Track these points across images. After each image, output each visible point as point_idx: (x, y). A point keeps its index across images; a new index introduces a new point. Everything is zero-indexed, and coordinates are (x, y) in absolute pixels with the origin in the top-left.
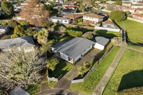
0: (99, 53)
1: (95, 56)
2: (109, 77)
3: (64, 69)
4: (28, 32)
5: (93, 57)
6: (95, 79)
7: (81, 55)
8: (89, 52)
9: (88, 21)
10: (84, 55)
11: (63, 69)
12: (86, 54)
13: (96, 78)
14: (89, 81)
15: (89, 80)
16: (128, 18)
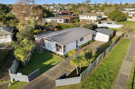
0: (103, 45)
1: (98, 48)
2: (129, 76)
3: (47, 63)
4: (11, 23)
5: (94, 49)
6: (103, 78)
7: (77, 46)
8: (89, 44)
9: (85, 20)
10: (81, 47)
11: (45, 63)
12: (85, 46)
13: (105, 77)
14: (92, 83)
15: (91, 81)
16: (128, 19)
